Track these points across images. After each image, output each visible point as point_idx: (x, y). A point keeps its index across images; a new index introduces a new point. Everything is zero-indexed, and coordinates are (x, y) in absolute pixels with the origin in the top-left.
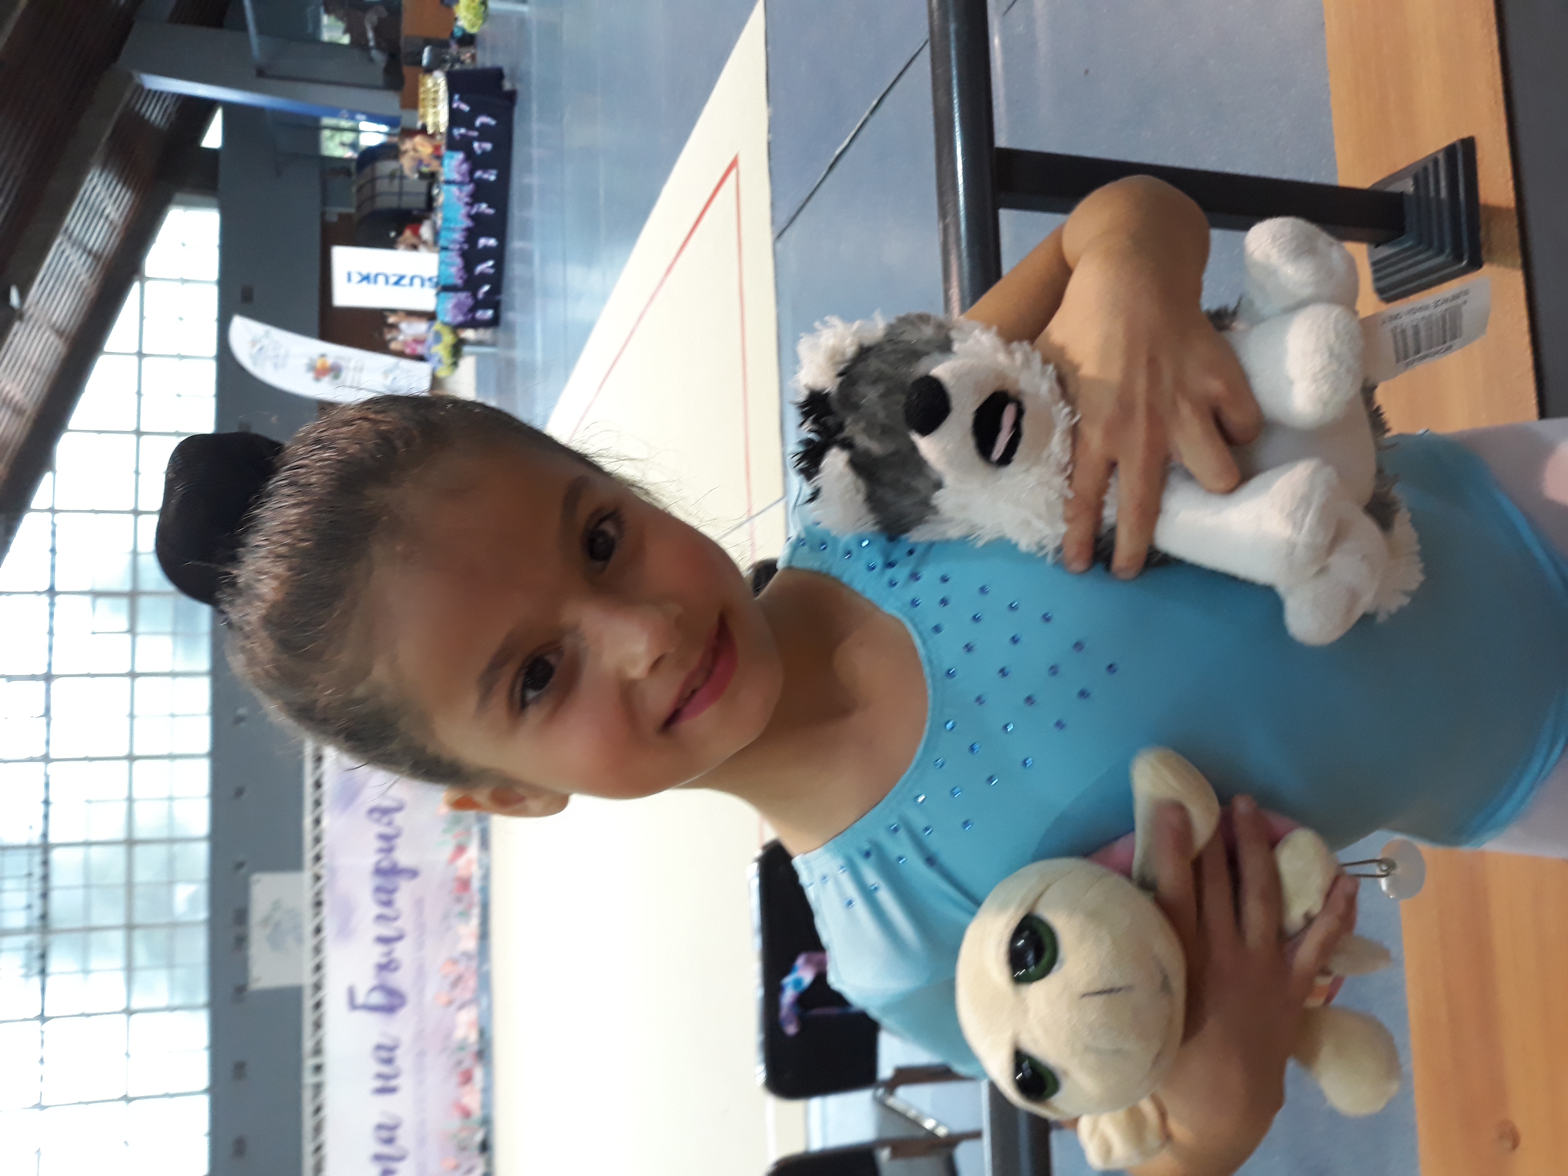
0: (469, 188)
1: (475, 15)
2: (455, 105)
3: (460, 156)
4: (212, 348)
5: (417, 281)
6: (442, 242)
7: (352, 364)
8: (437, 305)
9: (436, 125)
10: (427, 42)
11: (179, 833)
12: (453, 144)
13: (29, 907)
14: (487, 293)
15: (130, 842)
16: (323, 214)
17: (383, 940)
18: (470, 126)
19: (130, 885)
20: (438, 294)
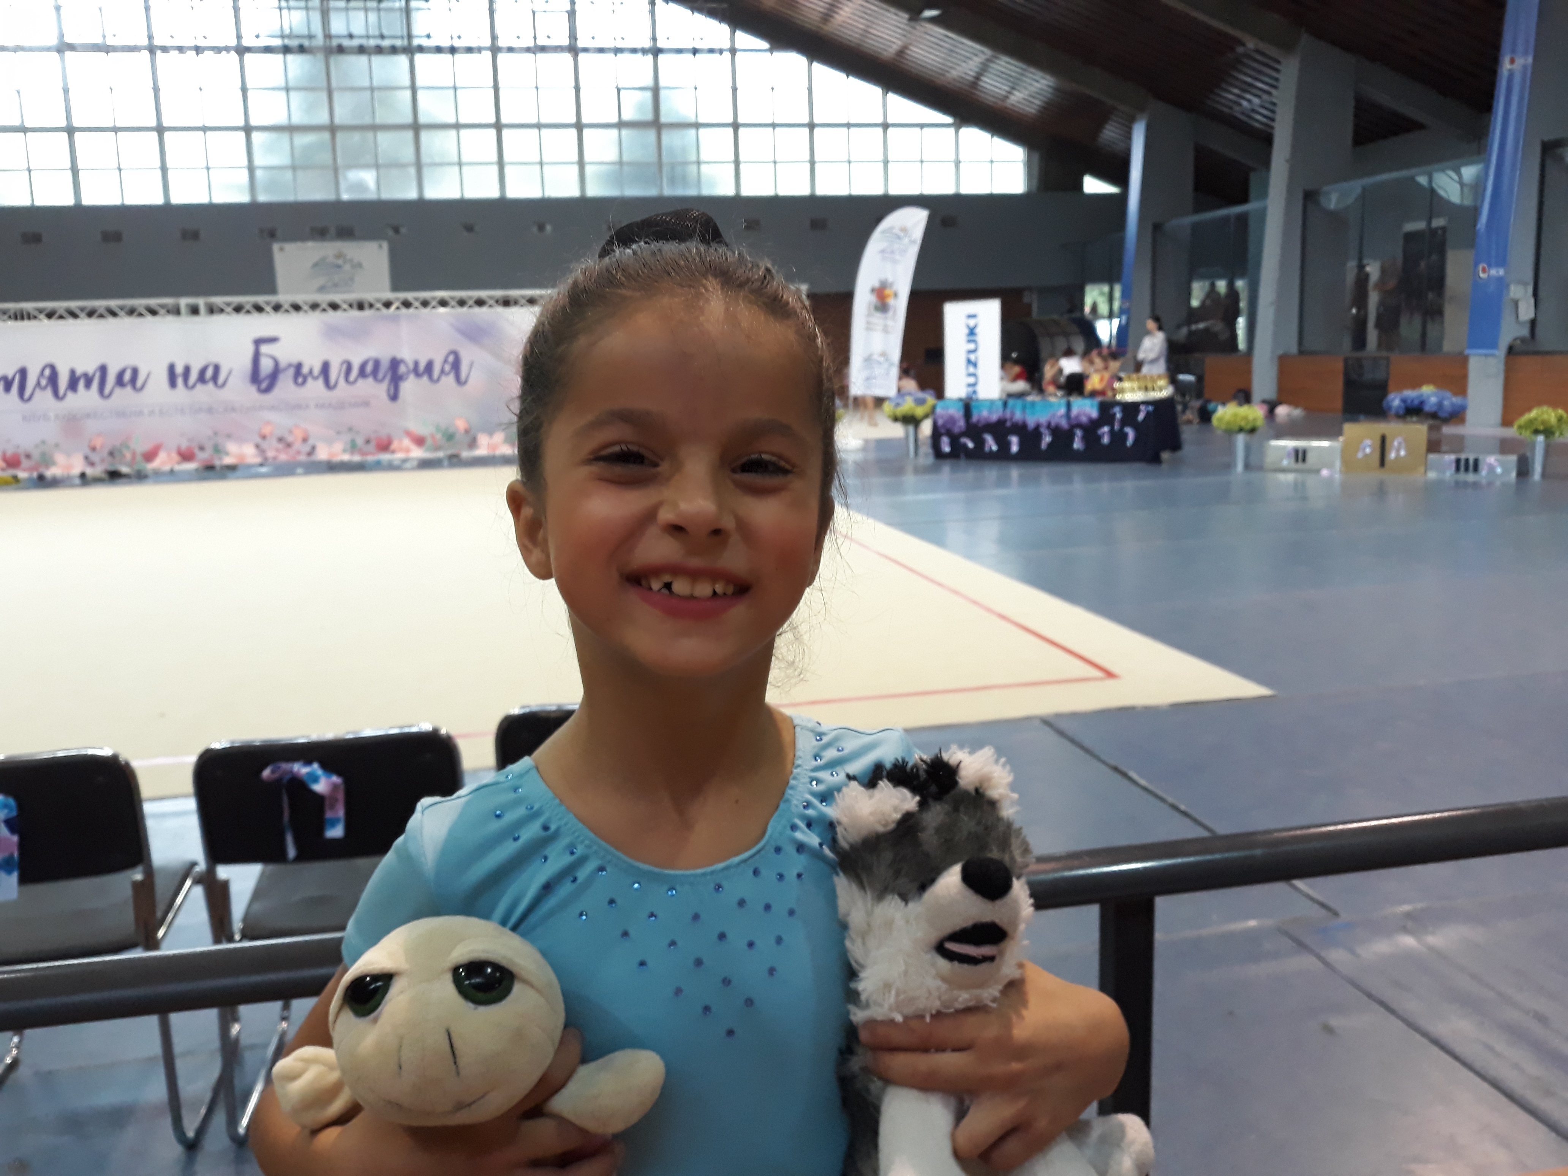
0: (1064, 424)
1: (1228, 423)
2: (1142, 408)
3: (1094, 414)
4: (895, 190)
5: (972, 380)
6: (1011, 402)
7: (890, 323)
8: (950, 400)
9: (1122, 391)
10: (1200, 379)
11: (426, 171)
12: (1106, 408)
13: (351, 36)
14: (965, 446)
15: (416, 127)
16: (1030, 289)
17: (325, 368)
18: (1124, 422)
19: (375, 128)
20: (960, 400)
